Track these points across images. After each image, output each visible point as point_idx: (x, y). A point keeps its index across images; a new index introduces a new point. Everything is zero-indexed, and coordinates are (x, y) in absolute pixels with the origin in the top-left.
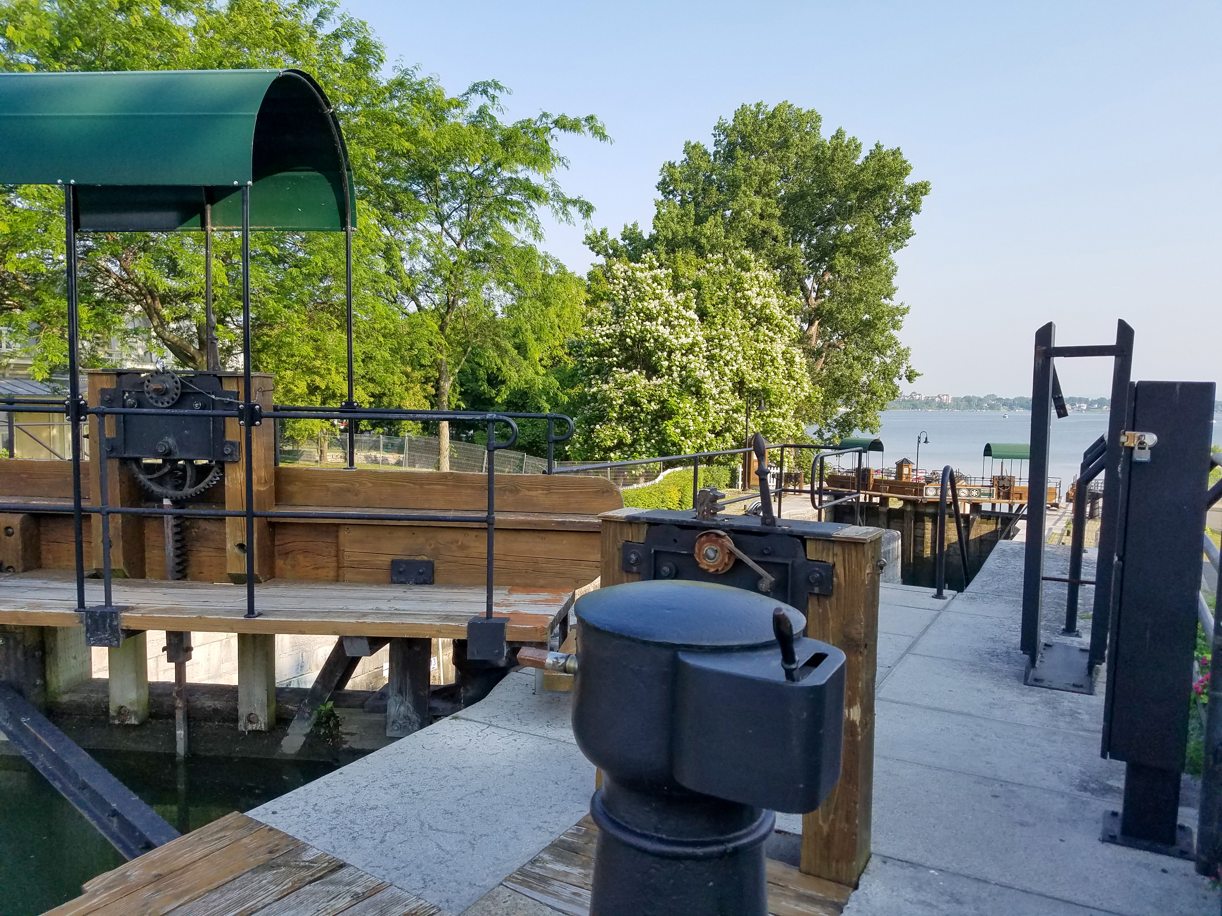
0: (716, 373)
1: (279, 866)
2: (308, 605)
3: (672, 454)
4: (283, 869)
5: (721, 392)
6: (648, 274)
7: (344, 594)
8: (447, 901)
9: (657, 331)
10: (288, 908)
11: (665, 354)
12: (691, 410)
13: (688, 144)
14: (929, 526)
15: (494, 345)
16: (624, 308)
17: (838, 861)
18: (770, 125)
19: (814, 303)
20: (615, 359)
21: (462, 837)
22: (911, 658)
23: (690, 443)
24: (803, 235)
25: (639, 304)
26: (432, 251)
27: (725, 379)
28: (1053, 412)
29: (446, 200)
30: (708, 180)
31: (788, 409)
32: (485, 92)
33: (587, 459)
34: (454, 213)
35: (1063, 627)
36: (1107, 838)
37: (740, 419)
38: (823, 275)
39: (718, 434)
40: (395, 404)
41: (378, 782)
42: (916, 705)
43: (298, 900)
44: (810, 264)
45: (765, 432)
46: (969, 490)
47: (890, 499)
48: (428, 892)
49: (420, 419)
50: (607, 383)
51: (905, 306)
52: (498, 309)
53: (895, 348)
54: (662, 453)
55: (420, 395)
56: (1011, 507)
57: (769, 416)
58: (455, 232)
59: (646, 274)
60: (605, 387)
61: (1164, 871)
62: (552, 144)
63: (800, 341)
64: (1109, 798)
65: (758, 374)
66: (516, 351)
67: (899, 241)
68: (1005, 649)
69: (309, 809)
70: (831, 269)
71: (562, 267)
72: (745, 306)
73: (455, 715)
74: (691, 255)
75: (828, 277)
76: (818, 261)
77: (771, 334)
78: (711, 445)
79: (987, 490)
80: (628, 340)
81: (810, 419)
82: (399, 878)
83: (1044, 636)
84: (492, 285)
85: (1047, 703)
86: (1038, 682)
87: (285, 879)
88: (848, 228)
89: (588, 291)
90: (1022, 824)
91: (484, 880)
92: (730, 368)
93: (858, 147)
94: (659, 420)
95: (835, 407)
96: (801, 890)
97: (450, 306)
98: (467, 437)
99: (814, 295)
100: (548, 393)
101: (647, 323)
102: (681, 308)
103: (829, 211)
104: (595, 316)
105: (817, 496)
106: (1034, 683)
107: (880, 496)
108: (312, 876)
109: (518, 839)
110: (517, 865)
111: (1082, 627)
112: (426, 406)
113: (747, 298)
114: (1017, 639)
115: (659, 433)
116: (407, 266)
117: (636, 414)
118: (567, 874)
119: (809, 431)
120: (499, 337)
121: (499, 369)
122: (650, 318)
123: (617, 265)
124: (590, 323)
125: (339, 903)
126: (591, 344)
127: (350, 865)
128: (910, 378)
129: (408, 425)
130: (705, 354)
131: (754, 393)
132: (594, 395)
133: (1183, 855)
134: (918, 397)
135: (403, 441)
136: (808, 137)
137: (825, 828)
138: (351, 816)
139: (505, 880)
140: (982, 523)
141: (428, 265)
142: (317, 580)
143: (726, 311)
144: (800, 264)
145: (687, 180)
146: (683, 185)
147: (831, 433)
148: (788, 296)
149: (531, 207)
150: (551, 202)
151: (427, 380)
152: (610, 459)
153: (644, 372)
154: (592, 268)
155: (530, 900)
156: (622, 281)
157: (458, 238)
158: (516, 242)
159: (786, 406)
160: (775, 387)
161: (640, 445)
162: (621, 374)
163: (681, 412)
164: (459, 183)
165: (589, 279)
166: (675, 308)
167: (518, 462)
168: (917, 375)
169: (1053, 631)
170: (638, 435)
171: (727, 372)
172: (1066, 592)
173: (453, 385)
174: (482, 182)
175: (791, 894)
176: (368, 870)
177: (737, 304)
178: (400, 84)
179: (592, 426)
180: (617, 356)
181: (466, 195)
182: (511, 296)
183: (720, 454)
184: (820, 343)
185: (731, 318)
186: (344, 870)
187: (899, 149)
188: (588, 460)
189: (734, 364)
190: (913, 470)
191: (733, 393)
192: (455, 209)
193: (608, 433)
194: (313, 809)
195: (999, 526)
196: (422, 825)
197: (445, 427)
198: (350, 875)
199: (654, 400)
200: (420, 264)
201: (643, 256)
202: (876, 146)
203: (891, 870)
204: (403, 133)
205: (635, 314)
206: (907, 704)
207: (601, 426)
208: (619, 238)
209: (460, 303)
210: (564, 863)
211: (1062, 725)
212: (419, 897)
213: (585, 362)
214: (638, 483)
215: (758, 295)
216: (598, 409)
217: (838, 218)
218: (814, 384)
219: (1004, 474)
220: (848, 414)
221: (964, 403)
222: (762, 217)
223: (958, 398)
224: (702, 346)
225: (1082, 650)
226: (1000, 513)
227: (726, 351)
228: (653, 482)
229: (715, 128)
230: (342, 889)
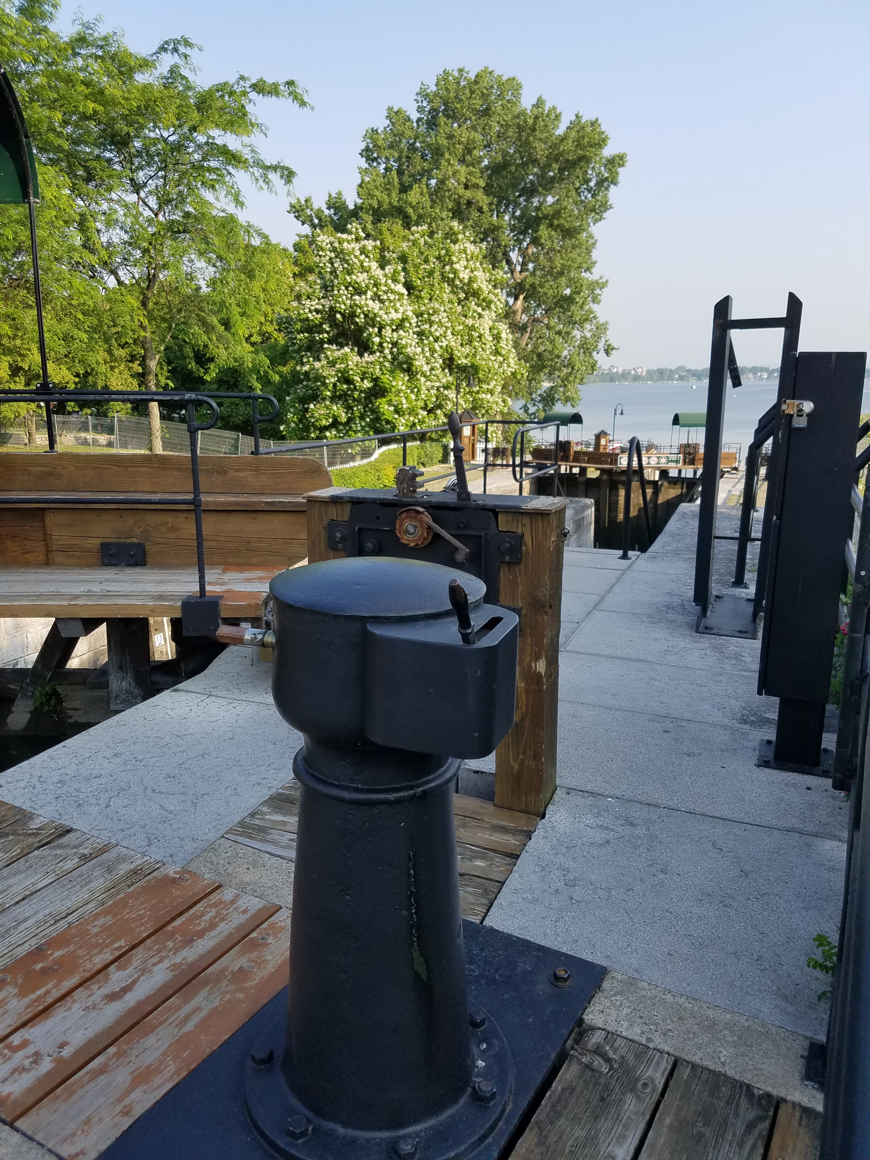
0: (427, 349)
1: (7, 835)
2: (19, 589)
3: (387, 432)
4: (11, 838)
5: (432, 369)
6: (357, 246)
7: (56, 577)
8: (171, 856)
9: (367, 305)
10: (18, 872)
11: (376, 330)
12: (404, 388)
13: (390, 109)
14: (622, 493)
15: (200, 320)
16: (332, 281)
17: (526, 795)
18: (472, 92)
19: (519, 277)
20: (326, 335)
21: (184, 798)
22: (597, 614)
23: (404, 421)
24: (507, 206)
25: (348, 278)
26: (129, 221)
27: (436, 355)
28: (729, 382)
29: (141, 168)
30: (412, 148)
31: (496, 385)
32: (175, 50)
33: (302, 438)
34: (150, 182)
35: (733, 580)
36: (762, 763)
37: (451, 396)
38: (527, 248)
39: (430, 411)
40: (100, 385)
41: (101, 753)
42: (600, 655)
43: (27, 864)
44: (514, 236)
45: (474, 408)
46: (658, 458)
47: (589, 469)
48: (153, 848)
49: (129, 400)
50: (319, 360)
51: (604, 280)
52: (203, 284)
53: (594, 321)
54: (377, 431)
55: (126, 375)
56: (695, 473)
57: (478, 392)
58: (153, 202)
59: (353, 245)
60: (317, 365)
61: (809, 788)
62: (249, 108)
63: (507, 316)
64: (765, 729)
65: (467, 350)
66: (223, 327)
67: (597, 214)
68: (680, 602)
69: (34, 781)
70: (535, 241)
71: (266, 237)
72: (453, 280)
73: (175, 687)
74: (398, 226)
75: (532, 250)
76: (521, 233)
77: (479, 310)
78: (423, 422)
79: (674, 457)
80: (338, 316)
81: (517, 394)
82: (124, 838)
83: (715, 589)
84: (193, 256)
85: (715, 648)
86: (708, 630)
87: (14, 846)
88: (550, 200)
89: (296, 263)
90: (689, 755)
91: (206, 834)
92: (440, 344)
93: (558, 117)
94: (373, 398)
95: (539, 382)
96: (495, 822)
97: (151, 279)
98: (180, 418)
99: (518, 268)
100: (259, 371)
101: (357, 297)
102: (390, 282)
103: (532, 182)
104: (303, 291)
105: (518, 469)
106: (706, 631)
107: (580, 467)
108: (39, 842)
109: (238, 795)
110: (238, 819)
111: (749, 580)
112: (134, 385)
113: (455, 272)
114: (691, 593)
115: (373, 411)
116: (104, 239)
117: (350, 392)
118: (284, 823)
119: (516, 406)
120: (204, 311)
121: (206, 346)
122: (359, 291)
123: (322, 237)
124: (298, 297)
125: (66, 865)
126: (300, 320)
127: (76, 830)
128: (607, 352)
129: (118, 406)
130: (415, 330)
131: (463, 369)
132: (306, 373)
133: (825, 774)
134: (615, 370)
135: (112, 422)
136: (509, 106)
137: (516, 766)
138: (76, 785)
139: (227, 833)
140: (669, 488)
141: (126, 237)
142: (27, 564)
143: (433, 285)
144: (507, 236)
145: (391, 146)
146: (387, 153)
147: (536, 408)
148: (493, 269)
149: (230, 174)
150: (251, 170)
151: (132, 358)
152: (326, 437)
153: (356, 349)
154: (298, 239)
155: (250, 849)
156: (328, 253)
157: (155, 207)
158: (217, 211)
159: (494, 382)
160: (484, 363)
161: (355, 424)
162: (332, 351)
163: (393, 390)
164: (153, 149)
165: (296, 251)
166: (383, 281)
167: (233, 441)
168: (613, 349)
169: (724, 584)
170: (352, 414)
171: (437, 348)
172: (736, 548)
173: (159, 363)
174: (178, 147)
175: (488, 826)
176: (94, 833)
177: (444, 277)
178: (81, 40)
179: (306, 406)
180: (327, 332)
181: (162, 163)
182: (214, 269)
183: (432, 432)
184: (525, 318)
185: (438, 292)
186: (71, 835)
187: (597, 119)
188: (304, 439)
189: (443, 340)
190: (610, 441)
191: (443, 370)
192: (151, 177)
193: (322, 412)
194: (39, 781)
195: (684, 490)
196: (146, 789)
197: (154, 408)
198: (77, 839)
199: (367, 378)
200: (117, 236)
201: (349, 226)
202: (577, 116)
203: (574, 799)
204: (90, 94)
205: (343, 288)
206: (591, 654)
207: (315, 405)
208: (324, 207)
209: (161, 276)
210: (281, 813)
211: (727, 667)
212: (144, 855)
213: (296, 338)
214: (354, 461)
215: (466, 268)
216: (311, 388)
217: (540, 189)
218: (519, 360)
219: (690, 442)
220: (552, 388)
221: (657, 375)
222: (466, 187)
223: (652, 371)
224: (412, 321)
225: (748, 600)
226: (685, 478)
227: (436, 326)
228: (368, 460)
229: (417, 94)
230: (69, 851)
